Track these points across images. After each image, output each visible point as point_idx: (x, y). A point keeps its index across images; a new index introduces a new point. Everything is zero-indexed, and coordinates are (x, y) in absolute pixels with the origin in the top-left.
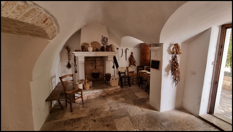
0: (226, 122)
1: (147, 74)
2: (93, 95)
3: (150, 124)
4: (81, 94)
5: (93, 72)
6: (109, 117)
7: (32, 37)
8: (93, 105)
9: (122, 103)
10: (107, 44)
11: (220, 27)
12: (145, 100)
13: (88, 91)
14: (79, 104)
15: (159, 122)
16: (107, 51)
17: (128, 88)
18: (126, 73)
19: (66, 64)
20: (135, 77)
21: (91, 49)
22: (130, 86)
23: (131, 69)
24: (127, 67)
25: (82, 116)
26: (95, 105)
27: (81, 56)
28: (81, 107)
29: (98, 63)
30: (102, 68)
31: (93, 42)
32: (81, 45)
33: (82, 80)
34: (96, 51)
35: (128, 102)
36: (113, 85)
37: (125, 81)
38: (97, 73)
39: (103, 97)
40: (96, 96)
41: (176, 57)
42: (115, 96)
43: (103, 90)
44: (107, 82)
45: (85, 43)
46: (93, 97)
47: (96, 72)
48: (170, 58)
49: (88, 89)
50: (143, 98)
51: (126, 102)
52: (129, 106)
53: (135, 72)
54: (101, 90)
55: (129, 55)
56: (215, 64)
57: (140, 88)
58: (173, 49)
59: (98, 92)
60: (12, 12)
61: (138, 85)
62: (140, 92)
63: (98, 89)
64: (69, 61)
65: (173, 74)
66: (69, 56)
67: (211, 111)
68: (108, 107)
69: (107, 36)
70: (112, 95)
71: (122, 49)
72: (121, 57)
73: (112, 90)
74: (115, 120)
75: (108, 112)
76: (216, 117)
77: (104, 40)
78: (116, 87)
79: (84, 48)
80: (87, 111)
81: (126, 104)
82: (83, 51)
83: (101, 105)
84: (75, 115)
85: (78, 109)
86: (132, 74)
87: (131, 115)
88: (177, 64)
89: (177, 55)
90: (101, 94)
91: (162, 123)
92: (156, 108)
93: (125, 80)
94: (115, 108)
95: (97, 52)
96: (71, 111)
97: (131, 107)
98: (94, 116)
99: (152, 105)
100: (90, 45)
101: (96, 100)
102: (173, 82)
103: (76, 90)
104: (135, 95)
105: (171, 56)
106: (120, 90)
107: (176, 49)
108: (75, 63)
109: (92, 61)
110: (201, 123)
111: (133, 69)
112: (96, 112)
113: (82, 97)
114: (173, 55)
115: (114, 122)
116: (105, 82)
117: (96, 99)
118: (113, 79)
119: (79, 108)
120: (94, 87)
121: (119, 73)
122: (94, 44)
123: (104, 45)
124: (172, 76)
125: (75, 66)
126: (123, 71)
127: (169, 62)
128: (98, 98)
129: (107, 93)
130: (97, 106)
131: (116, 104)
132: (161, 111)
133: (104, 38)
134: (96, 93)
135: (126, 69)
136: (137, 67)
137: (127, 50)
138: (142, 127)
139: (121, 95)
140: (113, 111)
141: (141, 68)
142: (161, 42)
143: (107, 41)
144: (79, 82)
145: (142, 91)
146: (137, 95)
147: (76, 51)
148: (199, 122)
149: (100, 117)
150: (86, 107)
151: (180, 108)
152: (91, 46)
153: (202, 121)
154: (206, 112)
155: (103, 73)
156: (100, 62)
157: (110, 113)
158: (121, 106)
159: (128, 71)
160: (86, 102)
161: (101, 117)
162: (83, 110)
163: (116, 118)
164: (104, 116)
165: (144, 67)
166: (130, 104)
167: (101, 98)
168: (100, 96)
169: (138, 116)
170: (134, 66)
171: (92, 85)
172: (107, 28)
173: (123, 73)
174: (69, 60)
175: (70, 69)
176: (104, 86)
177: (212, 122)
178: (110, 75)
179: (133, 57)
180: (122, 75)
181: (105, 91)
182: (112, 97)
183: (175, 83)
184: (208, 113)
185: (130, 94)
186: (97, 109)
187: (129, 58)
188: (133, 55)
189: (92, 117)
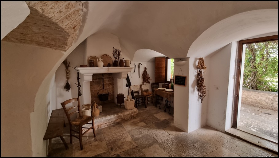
0: (249, 133)
1: (166, 91)
2: (106, 122)
3: (183, 148)
4: (92, 124)
5: (101, 93)
6: (134, 148)
7: (38, 47)
8: (109, 137)
9: (144, 129)
10: (120, 57)
11: (237, 43)
12: (168, 121)
13: (99, 119)
14: (88, 137)
15: (192, 144)
16: (120, 67)
17: (144, 110)
18: (140, 92)
19: (63, 84)
20: (150, 96)
21: (101, 64)
22: (146, 107)
23: (145, 87)
24: (140, 85)
25: (99, 153)
26: (111, 135)
27: (87, 73)
28: (93, 141)
29: (106, 82)
30: (111, 87)
31: (103, 55)
32: (88, 59)
33: (88, 105)
34: (107, 67)
35: (150, 127)
36: (128, 108)
37: (139, 102)
38: (104, 95)
39: (118, 124)
40: (109, 124)
41: (201, 72)
42: (133, 121)
43: (118, 116)
44: (119, 104)
45: (93, 57)
46: (105, 126)
47: (104, 93)
48: (196, 74)
49: (98, 115)
50: (165, 120)
51: (148, 127)
52: (154, 131)
53: (150, 90)
54: (116, 115)
55: (142, 70)
56: (235, 78)
57: (158, 108)
58: (199, 63)
59: (112, 118)
60: (59, 12)
61: (154, 105)
62: (159, 113)
63: (112, 115)
64: (67, 81)
65: (198, 90)
66: (67, 73)
67: (234, 125)
68: (129, 136)
69: (119, 48)
70: (128, 120)
71: (135, 64)
72: (134, 73)
73: (128, 114)
74: (143, 150)
75: (131, 143)
76: (240, 130)
77: (116, 53)
78: (133, 110)
79: (92, 63)
80: (104, 144)
81: (149, 129)
82: (91, 66)
83: (118, 134)
84: (89, 153)
85: (90, 144)
86: (147, 93)
87: (160, 141)
88: (202, 79)
89: (202, 70)
90: (115, 120)
91: (195, 145)
92: (182, 129)
93: (139, 100)
94: (137, 135)
95: (109, 68)
96: (82, 148)
97: (156, 132)
98: (116, 150)
99: (177, 127)
100: (100, 59)
101: (110, 129)
102: (199, 99)
103: (84, 119)
104: (154, 117)
105: (196, 70)
106: (137, 113)
107: (201, 64)
108: (79, 82)
109: (98, 79)
110: (229, 138)
111: (147, 87)
112: (116, 144)
113: (93, 128)
114: (198, 70)
115: (143, 153)
116: (117, 105)
117: (109, 127)
118: (128, 100)
119: (90, 142)
120: (104, 113)
121: (132, 93)
122: (104, 57)
123: (117, 59)
124: (198, 92)
125: (78, 86)
126: (136, 90)
127: (194, 78)
128: (112, 126)
129: (123, 118)
130: (114, 137)
131: (137, 130)
132: (189, 132)
133: (116, 50)
134: (109, 120)
135: (139, 87)
136: (152, 84)
137: (140, 64)
138: (176, 153)
139: (139, 119)
140: (137, 140)
141: (155, 85)
142: (187, 56)
143: (120, 55)
144: (84, 107)
145: (161, 111)
146: (157, 117)
147: (81, 66)
148: (227, 137)
149: (123, 150)
150: (101, 140)
151: (206, 126)
152: (102, 60)
153: (229, 136)
154: (230, 126)
155: (112, 94)
156: (108, 80)
157: (134, 143)
158: (144, 132)
159: (141, 89)
160: (98, 134)
161: (125, 149)
162: (97, 145)
163: (144, 148)
164: (128, 148)
165: (158, 84)
166: (153, 128)
167: (116, 126)
168: (114, 123)
169: (167, 141)
170: (148, 83)
171: (102, 109)
172: (119, 38)
173: (136, 92)
174: (68, 78)
175: (70, 90)
176: (117, 109)
177: (238, 136)
178: (123, 95)
179: (147, 73)
180: (135, 95)
181: (120, 116)
182: (129, 123)
183: (200, 100)
184: (232, 128)
185: (148, 116)
186: (115, 141)
187: (142, 74)
188: (147, 70)
189: (113, 151)
